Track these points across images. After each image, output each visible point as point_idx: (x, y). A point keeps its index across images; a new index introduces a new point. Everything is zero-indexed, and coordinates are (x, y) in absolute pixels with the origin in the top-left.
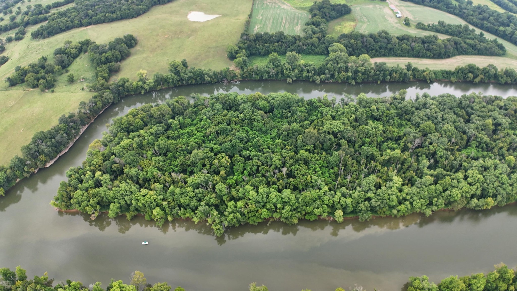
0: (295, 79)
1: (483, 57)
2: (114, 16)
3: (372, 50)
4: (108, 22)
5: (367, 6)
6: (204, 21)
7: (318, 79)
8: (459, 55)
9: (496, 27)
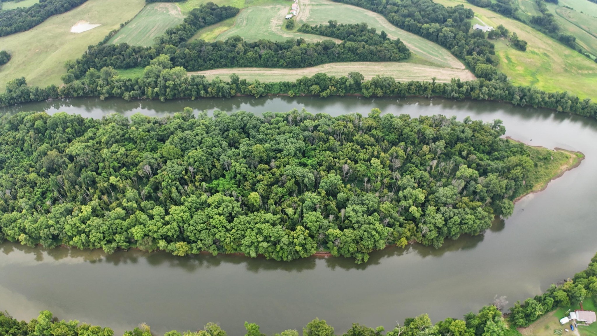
0: (107, 95)
1: (368, 63)
2: (9, 29)
3: (210, 60)
4: (4, 36)
5: (264, 7)
6: (81, 31)
7: (127, 95)
8: (330, 62)
9: (419, 25)
